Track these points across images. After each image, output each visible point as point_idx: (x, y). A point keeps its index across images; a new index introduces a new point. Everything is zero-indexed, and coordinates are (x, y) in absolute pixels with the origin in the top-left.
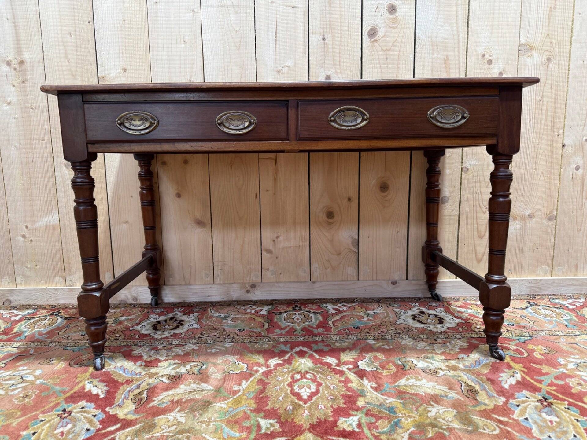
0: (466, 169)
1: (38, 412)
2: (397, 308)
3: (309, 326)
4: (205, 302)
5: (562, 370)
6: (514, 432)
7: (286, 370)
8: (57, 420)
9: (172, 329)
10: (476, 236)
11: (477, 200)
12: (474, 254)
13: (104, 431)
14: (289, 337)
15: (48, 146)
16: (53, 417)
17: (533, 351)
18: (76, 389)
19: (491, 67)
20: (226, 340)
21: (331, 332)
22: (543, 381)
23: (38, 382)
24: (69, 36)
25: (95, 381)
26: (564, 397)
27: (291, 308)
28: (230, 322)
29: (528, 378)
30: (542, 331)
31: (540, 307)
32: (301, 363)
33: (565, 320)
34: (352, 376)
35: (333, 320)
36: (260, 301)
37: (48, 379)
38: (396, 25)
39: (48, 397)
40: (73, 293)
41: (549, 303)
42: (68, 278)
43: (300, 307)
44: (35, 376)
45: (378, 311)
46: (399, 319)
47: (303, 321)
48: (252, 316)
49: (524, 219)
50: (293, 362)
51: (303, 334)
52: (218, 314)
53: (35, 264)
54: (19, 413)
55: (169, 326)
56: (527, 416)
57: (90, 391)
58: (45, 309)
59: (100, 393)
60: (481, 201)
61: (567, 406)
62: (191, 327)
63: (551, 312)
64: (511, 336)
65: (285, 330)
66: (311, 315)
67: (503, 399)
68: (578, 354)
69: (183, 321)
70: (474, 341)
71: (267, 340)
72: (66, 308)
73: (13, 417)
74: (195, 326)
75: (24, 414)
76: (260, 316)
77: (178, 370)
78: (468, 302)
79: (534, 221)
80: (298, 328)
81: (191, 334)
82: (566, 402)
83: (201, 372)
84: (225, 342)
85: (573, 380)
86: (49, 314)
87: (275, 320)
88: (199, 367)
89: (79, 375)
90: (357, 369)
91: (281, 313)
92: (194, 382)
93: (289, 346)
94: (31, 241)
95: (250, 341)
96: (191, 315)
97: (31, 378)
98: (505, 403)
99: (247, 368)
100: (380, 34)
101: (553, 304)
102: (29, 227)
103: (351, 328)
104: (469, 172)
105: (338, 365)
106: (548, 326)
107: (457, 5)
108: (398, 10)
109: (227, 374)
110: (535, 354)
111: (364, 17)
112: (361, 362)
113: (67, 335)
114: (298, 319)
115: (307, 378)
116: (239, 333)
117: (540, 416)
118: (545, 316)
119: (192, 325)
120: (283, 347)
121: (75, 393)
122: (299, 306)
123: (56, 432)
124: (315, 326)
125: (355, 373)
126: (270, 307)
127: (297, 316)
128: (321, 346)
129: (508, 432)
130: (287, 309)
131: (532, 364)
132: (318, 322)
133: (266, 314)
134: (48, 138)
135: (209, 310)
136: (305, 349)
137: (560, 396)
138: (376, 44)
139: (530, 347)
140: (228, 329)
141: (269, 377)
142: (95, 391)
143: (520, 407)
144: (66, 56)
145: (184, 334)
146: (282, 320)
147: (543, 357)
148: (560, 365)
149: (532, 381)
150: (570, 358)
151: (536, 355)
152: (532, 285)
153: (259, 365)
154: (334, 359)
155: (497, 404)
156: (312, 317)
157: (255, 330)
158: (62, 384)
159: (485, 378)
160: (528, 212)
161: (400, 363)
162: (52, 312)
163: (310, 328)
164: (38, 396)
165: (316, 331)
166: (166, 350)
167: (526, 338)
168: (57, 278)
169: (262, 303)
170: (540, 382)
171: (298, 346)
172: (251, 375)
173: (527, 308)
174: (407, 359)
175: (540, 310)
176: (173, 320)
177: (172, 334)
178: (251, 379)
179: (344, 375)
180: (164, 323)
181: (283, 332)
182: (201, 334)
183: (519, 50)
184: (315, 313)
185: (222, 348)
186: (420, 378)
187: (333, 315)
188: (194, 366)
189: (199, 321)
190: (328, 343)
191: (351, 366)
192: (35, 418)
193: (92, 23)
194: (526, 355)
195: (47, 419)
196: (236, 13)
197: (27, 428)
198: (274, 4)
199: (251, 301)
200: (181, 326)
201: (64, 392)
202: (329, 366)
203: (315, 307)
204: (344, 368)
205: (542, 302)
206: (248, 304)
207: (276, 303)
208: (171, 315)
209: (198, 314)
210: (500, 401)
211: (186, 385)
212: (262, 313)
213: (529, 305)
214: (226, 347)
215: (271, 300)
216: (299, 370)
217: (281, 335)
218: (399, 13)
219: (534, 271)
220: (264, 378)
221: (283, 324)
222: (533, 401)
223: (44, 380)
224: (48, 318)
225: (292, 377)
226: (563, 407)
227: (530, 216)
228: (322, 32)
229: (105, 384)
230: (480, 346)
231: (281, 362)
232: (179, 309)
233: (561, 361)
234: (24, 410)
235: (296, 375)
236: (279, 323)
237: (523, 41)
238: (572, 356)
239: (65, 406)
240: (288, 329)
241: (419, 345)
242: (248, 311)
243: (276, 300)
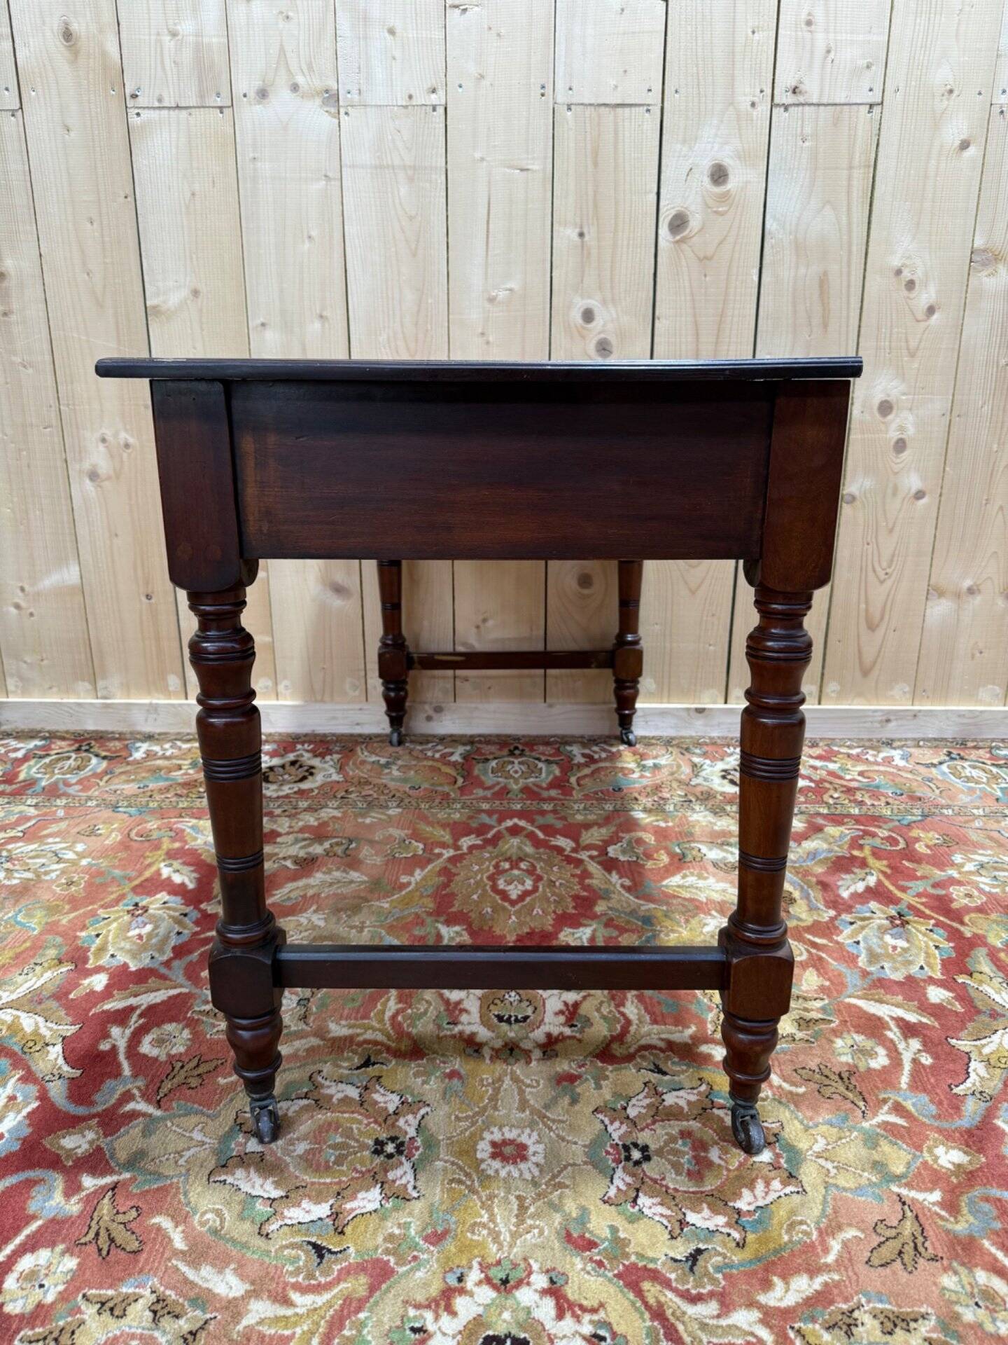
0: (850, 498)
1: (96, 906)
2: (700, 756)
3: (535, 784)
4: (352, 735)
5: (953, 873)
6: (830, 960)
7: (487, 855)
8: (127, 918)
9: (296, 782)
10: (863, 626)
11: (870, 557)
12: (857, 661)
13: (202, 936)
14: (498, 802)
15: (56, 439)
16: (120, 914)
17: (918, 840)
18: (147, 874)
19: (912, 296)
20: (390, 804)
21: (572, 795)
22: (911, 888)
23: (84, 862)
24: (89, 225)
25: (176, 864)
26: (932, 914)
27: (505, 752)
28: (396, 773)
29: (887, 883)
30: (948, 807)
31: (966, 764)
32: (512, 846)
33: (1001, 788)
34: (594, 868)
35: (579, 775)
36: (451, 736)
37: (99, 858)
38: (725, 209)
39: (104, 885)
40: (111, 710)
41: (988, 755)
42: (100, 684)
43: (523, 750)
44: (76, 853)
45: (663, 761)
46: (696, 776)
47: (524, 775)
48: (435, 764)
49: (958, 595)
50: (500, 843)
51: (522, 799)
52: (374, 758)
53: (40, 658)
54: (67, 907)
55: (290, 775)
56: (860, 938)
57: (169, 878)
58: (63, 739)
59: (187, 881)
60: (876, 559)
61: (930, 927)
62: (329, 780)
63: (982, 774)
64: (889, 813)
65: (492, 791)
66: (540, 765)
67: (832, 913)
68: (991, 848)
69: (312, 767)
70: (820, 821)
71: (459, 806)
72: (101, 738)
73: (60, 912)
74: (335, 777)
75: (74, 909)
76: (449, 764)
77: (311, 850)
78: (836, 748)
79: (978, 599)
80: (515, 787)
81: (329, 791)
82: (932, 922)
83: (348, 852)
84: (387, 807)
85: (962, 889)
86: (74, 748)
87: (476, 772)
88: (345, 846)
89: (148, 854)
90: (604, 858)
91: (487, 760)
92: (338, 869)
93: (495, 817)
94: (32, 614)
95: (431, 807)
96: (328, 758)
97: (70, 855)
98: (833, 919)
99: (424, 850)
100: (694, 223)
101: (993, 757)
102: (27, 588)
103: (608, 790)
104: (858, 503)
105: (574, 850)
106: (964, 799)
107: (851, 168)
108: (731, 177)
109: (390, 857)
110: (917, 846)
111: (662, 190)
112: (614, 847)
113: (114, 787)
114: (516, 772)
115: (519, 869)
116: (411, 792)
117: (882, 939)
118: (969, 779)
119: (330, 775)
120: (485, 819)
121: (146, 880)
122: (521, 747)
123: (131, 934)
124: (544, 785)
125: (600, 863)
126: (468, 748)
127: (516, 767)
128: (550, 819)
129: (820, 959)
130: (498, 753)
131: (904, 862)
132: (551, 777)
133: (460, 760)
134: (55, 422)
135: (358, 749)
136: (522, 823)
137: (928, 912)
138: (684, 246)
139: (915, 833)
140: (392, 785)
141: (458, 865)
142: (177, 879)
143: (854, 926)
144: (84, 264)
145: (316, 791)
146: (488, 774)
147: (929, 852)
148: (953, 864)
149: (892, 888)
150: (976, 853)
151: (920, 848)
152: (965, 721)
153: (444, 845)
154: (568, 840)
155: (820, 919)
156: (541, 769)
157: (440, 789)
158: (123, 867)
159: (814, 880)
160: (968, 583)
161: (678, 850)
162: (77, 745)
163: (535, 789)
164: (90, 884)
165: (545, 794)
166: (289, 816)
167: (914, 818)
168: (80, 683)
169: (454, 740)
170: (904, 889)
171: (511, 818)
172: (429, 861)
173: (941, 763)
174: (693, 845)
175: (963, 767)
176: (297, 766)
177: (296, 789)
178: (430, 867)
179: (581, 868)
180: (281, 770)
181: (489, 793)
182: (346, 791)
183: (971, 262)
184: (548, 762)
185: (383, 817)
186: (706, 875)
187: (579, 766)
188: (337, 844)
189: (341, 769)
190: (563, 814)
191: (595, 853)
192: (93, 914)
193: (131, 199)
194: (902, 845)
195: (112, 917)
196: (411, 180)
197: (84, 928)
198: (485, 163)
199: (434, 736)
200: (310, 778)
201: (130, 879)
202: (560, 850)
203: (549, 750)
204: (584, 856)
205: (974, 754)
206: (428, 742)
207: (480, 742)
208: (291, 757)
209: (339, 756)
210: (825, 915)
211: (324, 873)
212: (454, 758)
213: (947, 758)
214: (389, 816)
215: (472, 736)
216: (508, 854)
217: (485, 799)
218: (732, 184)
219: (971, 695)
220: (450, 866)
221: (490, 779)
222: (879, 918)
223: (93, 859)
224: (74, 756)
225: (497, 866)
226: (923, 929)
227: (971, 591)
228: (578, 220)
229: (192, 868)
230: (826, 829)
231: (479, 842)
232: (306, 745)
233: (958, 858)
234: (74, 903)
235: (502, 864)
236: (483, 778)
237: (979, 243)
238: (981, 852)
239: (137, 899)
240: (497, 788)
241: (719, 823)
242: (430, 754)
243: (479, 736)
